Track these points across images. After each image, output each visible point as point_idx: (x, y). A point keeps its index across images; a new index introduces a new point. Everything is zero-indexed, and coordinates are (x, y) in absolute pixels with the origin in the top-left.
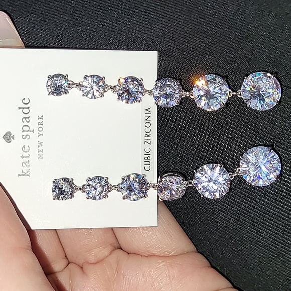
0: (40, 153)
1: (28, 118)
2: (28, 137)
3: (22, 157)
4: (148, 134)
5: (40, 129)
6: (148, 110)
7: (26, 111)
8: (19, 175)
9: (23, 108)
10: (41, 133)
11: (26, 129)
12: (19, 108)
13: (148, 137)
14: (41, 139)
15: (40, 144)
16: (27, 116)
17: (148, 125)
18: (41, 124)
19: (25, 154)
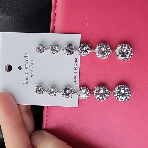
0: (32, 75)
1: (28, 61)
2: (27, 68)
3: (25, 76)
4: (76, 69)
5: (32, 65)
6: (76, 59)
7: (27, 58)
8: (24, 83)
9: (26, 57)
10: (32, 67)
11: (27, 65)
12: (24, 57)
13: (76, 70)
14: (32, 69)
15: (32, 71)
16: (27, 60)
17: (76, 65)
18: (33, 63)
19: (26, 75)
